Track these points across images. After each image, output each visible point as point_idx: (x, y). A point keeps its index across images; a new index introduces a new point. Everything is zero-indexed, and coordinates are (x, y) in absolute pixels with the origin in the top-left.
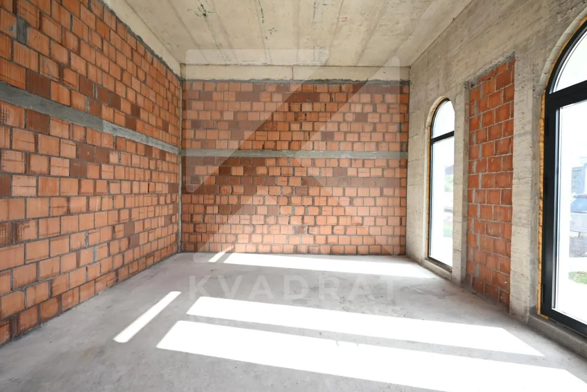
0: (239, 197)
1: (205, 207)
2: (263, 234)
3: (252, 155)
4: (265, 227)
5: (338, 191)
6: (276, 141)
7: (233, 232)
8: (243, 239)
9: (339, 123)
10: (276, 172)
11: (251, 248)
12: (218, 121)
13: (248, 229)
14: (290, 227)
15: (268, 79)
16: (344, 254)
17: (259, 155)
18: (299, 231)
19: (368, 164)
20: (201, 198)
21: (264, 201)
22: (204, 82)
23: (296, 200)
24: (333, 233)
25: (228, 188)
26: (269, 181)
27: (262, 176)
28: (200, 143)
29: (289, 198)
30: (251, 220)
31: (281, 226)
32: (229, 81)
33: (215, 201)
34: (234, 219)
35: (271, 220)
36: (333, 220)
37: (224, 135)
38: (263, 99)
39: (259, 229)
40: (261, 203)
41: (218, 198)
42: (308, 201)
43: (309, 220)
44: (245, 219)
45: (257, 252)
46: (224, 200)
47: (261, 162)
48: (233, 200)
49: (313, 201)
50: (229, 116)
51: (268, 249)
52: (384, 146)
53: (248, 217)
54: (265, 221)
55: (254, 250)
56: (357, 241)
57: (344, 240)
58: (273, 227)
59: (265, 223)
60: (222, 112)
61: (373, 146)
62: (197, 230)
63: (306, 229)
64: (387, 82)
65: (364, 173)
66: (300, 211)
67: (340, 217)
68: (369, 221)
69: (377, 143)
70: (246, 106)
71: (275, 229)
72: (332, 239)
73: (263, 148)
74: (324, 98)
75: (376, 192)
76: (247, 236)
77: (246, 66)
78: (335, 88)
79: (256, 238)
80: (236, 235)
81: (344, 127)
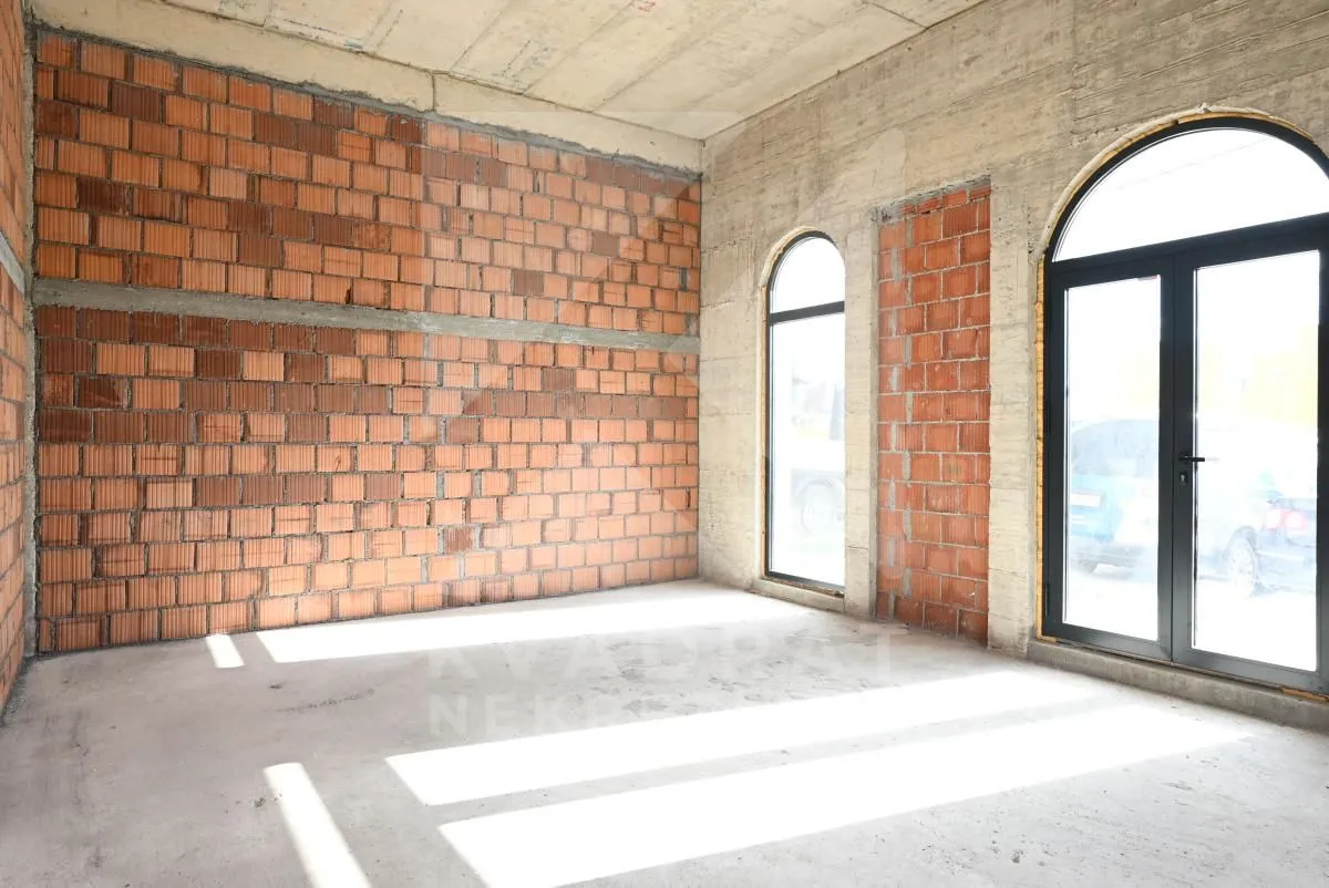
0: (270, 450)
1: (143, 486)
2: (350, 562)
3: (314, 318)
4: (359, 538)
5: (555, 429)
6: (387, 284)
7: (250, 563)
8: (286, 583)
9: (555, 252)
10: (390, 373)
11: (312, 607)
12: (187, 197)
13: (304, 550)
14: (433, 531)
15: (360, 95)
16: (571, 592)
17: (336, 319)
18: (457, 542)
19: (622, 361)
20: (124, 455)
21: (355, 459)
22: (131, 54)
23: (446, 455)
24: (543, 541)
25: (232, 423)
26: (369, 398)
27: (345, 384)
28: (116, 263)
29: (428, 447)
30: (312, 521)
31: (407, 532)
32: (227, 72)
33: (181, 465)
34: (252, 520)
35: (376, 516)
36: (543, 506)
37: (215, 244)
38: (345, 152)
39: (338, 547)
40: (346, 466)
41: (192, 455)
42: (479, 457)
43: (483, 510)
44: (292, 518)
45: (334, 618)
46: (216, 462)
47: (344, 342)
48: (250, 461)
49: (494, 457)
50: (228, 184)
51: (367, 604)
52: (653, 320)
53: (304, 512)
54: (358, 522)
55: (325, 612)
56: (598, 554)
57: (571, 555)
58: (384, 537)
59: (358, 525)
60: (203, 170)
61: (631, 316)
62: (110, 568)
63: (475, 535)
64: (658, 168)
65: (612, 385)
66: (459, 485)
67: (561, 497)
68: (625, 503)
69: (640, 313)
70: (291, 163)
71: (388, 543)
72: (543, 557)
73: (349, 298)
74: (519, 179)
75: (637, 430)
76: (300, 572)
77: (290, 36)
78: (544, 158)
79: (330, 576)
80: (262, 573)
81: (567, 264)
